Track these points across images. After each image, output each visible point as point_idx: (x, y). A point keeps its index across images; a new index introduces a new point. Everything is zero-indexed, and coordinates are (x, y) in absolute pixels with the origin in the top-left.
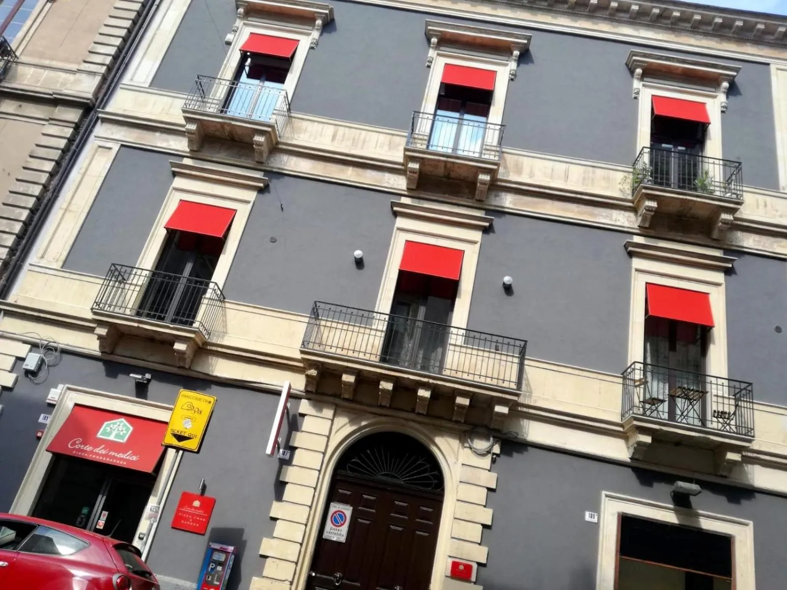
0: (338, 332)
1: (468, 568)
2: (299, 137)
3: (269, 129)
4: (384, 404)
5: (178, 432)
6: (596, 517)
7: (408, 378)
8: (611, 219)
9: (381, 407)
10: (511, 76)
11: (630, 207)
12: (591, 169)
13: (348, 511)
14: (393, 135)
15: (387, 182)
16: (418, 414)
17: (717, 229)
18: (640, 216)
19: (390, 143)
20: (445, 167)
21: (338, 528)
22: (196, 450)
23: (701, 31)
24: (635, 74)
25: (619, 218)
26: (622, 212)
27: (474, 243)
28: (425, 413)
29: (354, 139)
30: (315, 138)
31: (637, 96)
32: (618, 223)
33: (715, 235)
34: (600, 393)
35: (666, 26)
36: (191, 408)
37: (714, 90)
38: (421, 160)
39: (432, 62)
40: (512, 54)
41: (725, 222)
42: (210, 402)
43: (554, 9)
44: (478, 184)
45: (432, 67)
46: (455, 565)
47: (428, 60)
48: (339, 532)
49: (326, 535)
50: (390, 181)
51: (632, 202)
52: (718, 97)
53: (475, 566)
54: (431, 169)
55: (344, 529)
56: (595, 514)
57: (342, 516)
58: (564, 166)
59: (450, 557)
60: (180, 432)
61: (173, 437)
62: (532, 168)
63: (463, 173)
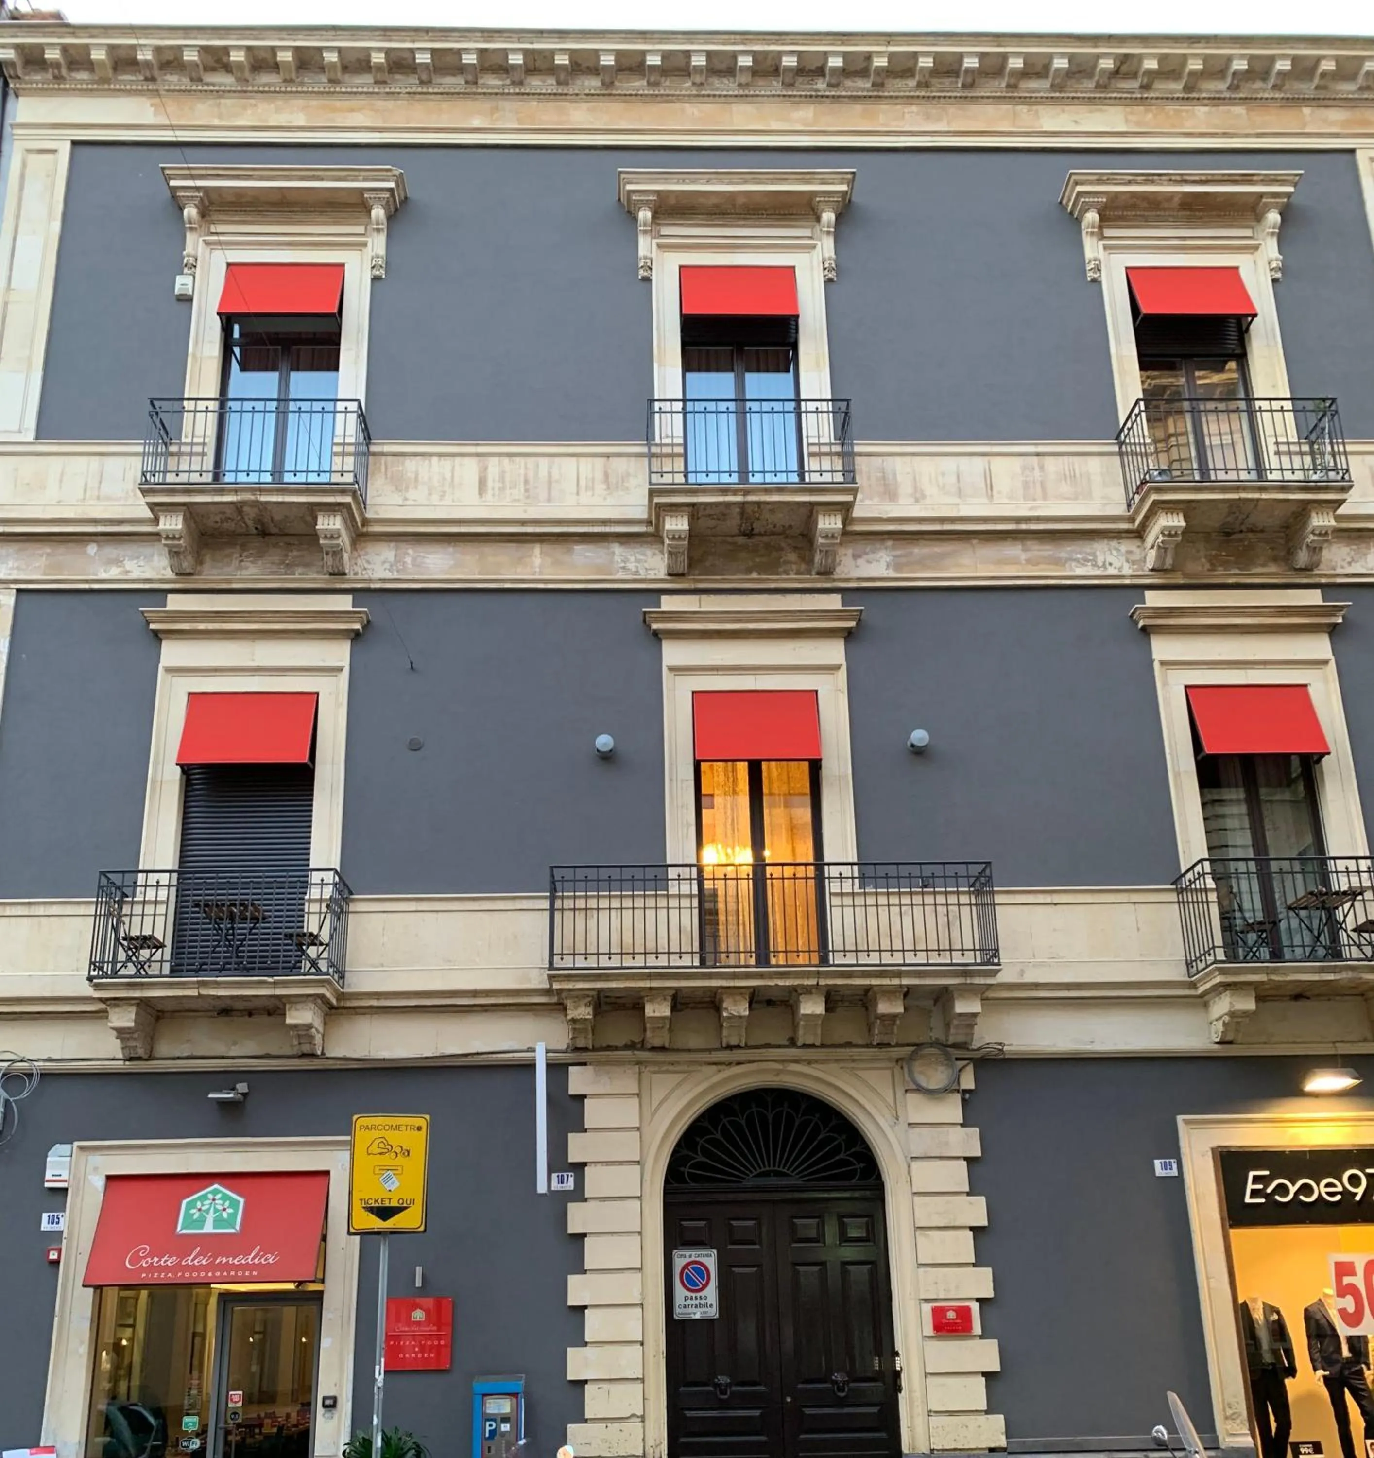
0: (604, 915)
1: (964, 1313)
2: (406, 499)
3: (348, 499)
4: (734, 1041)
5: (376, 1201)
6: (1175, 1166)
7: (777, 985)
8: (1095, 565)
9: (730, 1047)
10: (826, 272)
11: (1128, 531)
12: (1035, 459)
13: (710, 1259)
14: (608, 456)
15: (624, 568)
16: (805, 1046)
17: (1304, 547)
18: (1152, 547)
19: (606, 475)
20: (742, 514)
21: (698, 1295)
22: (422, 1229)
23: (1204, 95)
24: (1084, 225)
25: (1110, 559)
26: (1114, 543)
27: (834, 668)
28: (818, 1043)
29: (526, 482)
30: (442, 496)
31: (1096, 276)
32: (1111, 571)
33: (1302, 557)
34: (1138, 929)
35: (1129, 96)
36: (387, 1149)
37: (1248, 233)
38: (691, 509)
39: (651, 269)
40: (818, 219)
41: (1322, 532)
42: (419, 1129)
43: (886, 94)
44: (821, 541)
45: (654, 278)
46: (938, 1313)
47: (641, 264)
48: (702, 1302)
49: (679, 1313)
50: (631, 566)
51: (1132, 520)
52: (1262, 248)
53: (975, 1307)
54: (712, 523)
55: (711, 1293)
56: (1172, 1160)
57: (701, 1270)
58: (979, 463)
59: (927, 1300)
60: (380, 1201)
61: (370, 1215)
62: (915, 479)
63: (780, 519)
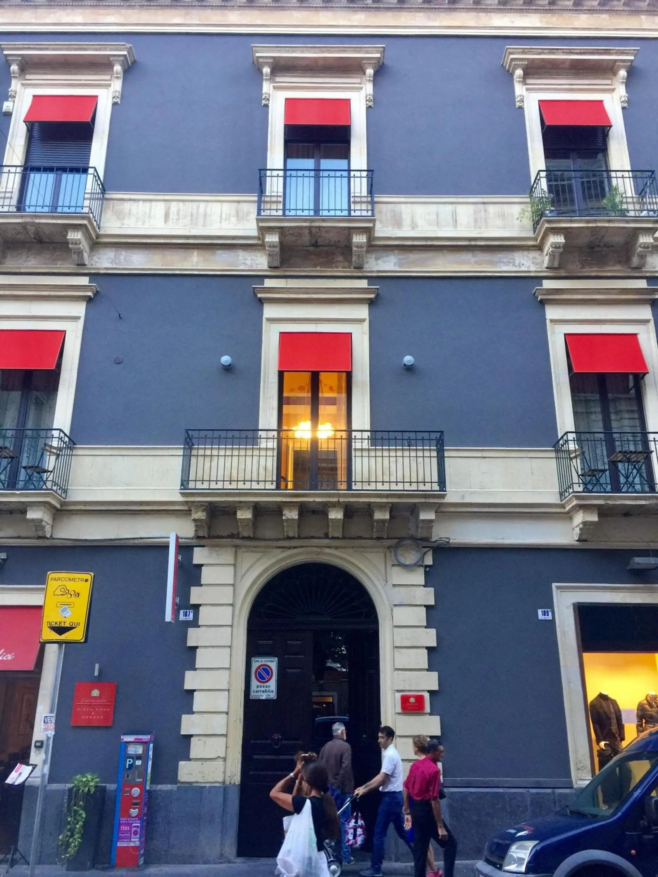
0: (222, 459)
1: (420, 699)
2: (123, 224)
3: (85, 222)
4: (291, 534)
5: (56, 623)
6: (550, 613)
7: (314, 501)
8: (514, 265)
9: (289, 538)
10: (367, 102)
11: (533, 246)
12: (481, 206)
13: (273, 664)
14: (239, 202)
15: (244, 263)
16: (333, 538)
17: (636, 255)
18: (547, 255)
19: (237, 212)
20: (310, 233)
21: (265, 684)
22: (83, 640)
23: (585, 8)
24: (515, 77)
25: (523, 262)
26: (526, 253)
27: (362, 321)
28: (341, 537)
29: (192, 215)
30: (144, 223)
31: (521, 105)
32: (523, 268)
33: (635, 261)
34: (532, 473)
35: (542, 8)
36: (66, 592)
37: (609, 82)
38: (280, 230)
39: (269, 100)
40: (364, 73)
41: (646, 246)
42: (86, 580)
43: (405, 6)
44: (354, 249)
45: (270, 105)
46: (405, 700)
47: (264, 97)
48: (267, 689)
49: (253, 695)
50: (249, 262)
51: (536, 239)
52: (617, 90)
53: (427, 696)
54: (294, 239)
55: (273, 684)
56: (549, 610)
57: (267, 670)
58: (449, 207)
59: (398, 691)
60: (58, 623)
61: (53, 632)
62: (412, 216)
63: (333, 237)
